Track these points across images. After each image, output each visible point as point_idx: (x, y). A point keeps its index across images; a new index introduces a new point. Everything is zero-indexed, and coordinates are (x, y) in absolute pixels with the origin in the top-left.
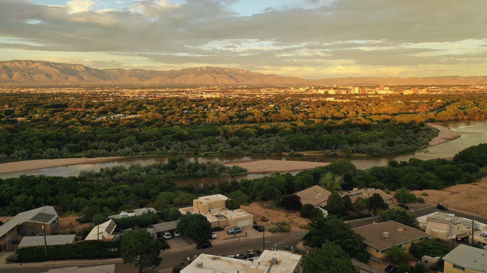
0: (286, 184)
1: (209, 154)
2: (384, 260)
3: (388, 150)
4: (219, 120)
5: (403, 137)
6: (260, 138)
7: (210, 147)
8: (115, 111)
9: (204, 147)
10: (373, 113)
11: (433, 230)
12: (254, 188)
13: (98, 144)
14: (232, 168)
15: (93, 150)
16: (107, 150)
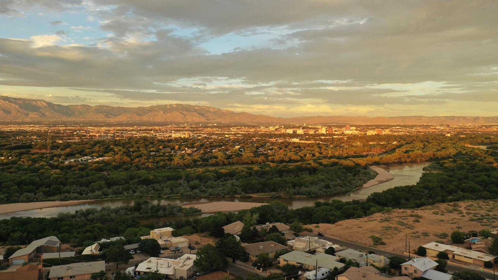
1: (171, 197)
3: (324, 192)
4: (183, 163)
5: (343, 180)
6: (218, 181)
7: (172, 190)
8: (82, 153)
10: (329, 156)
11: (296, 246)
14: (189, 209)
15: (66, 194)
16: (79, 194)
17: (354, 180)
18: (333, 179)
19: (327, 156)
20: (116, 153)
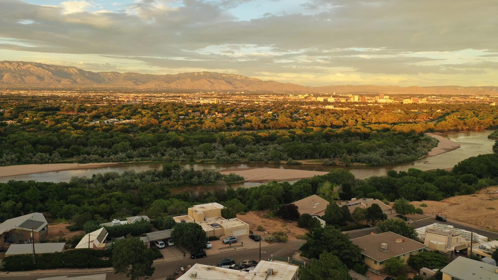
0: (284, 193)
1: (205, 161)
2: (382, 272)
3: (387, 160)
4: (216, 126)
5: (403, 147)
6: (257, 145)
7: (206, 154)
8: (108, 115)
9: (200, 154)
10: (373, 122)
11: (431, 241)
12: (251, 197)
13: (91, 149)
14: (229, 175)
15: (86, 155)
16: (99, 156)
17: (418, 146)
18: (392, 146)
20: (143, 116)
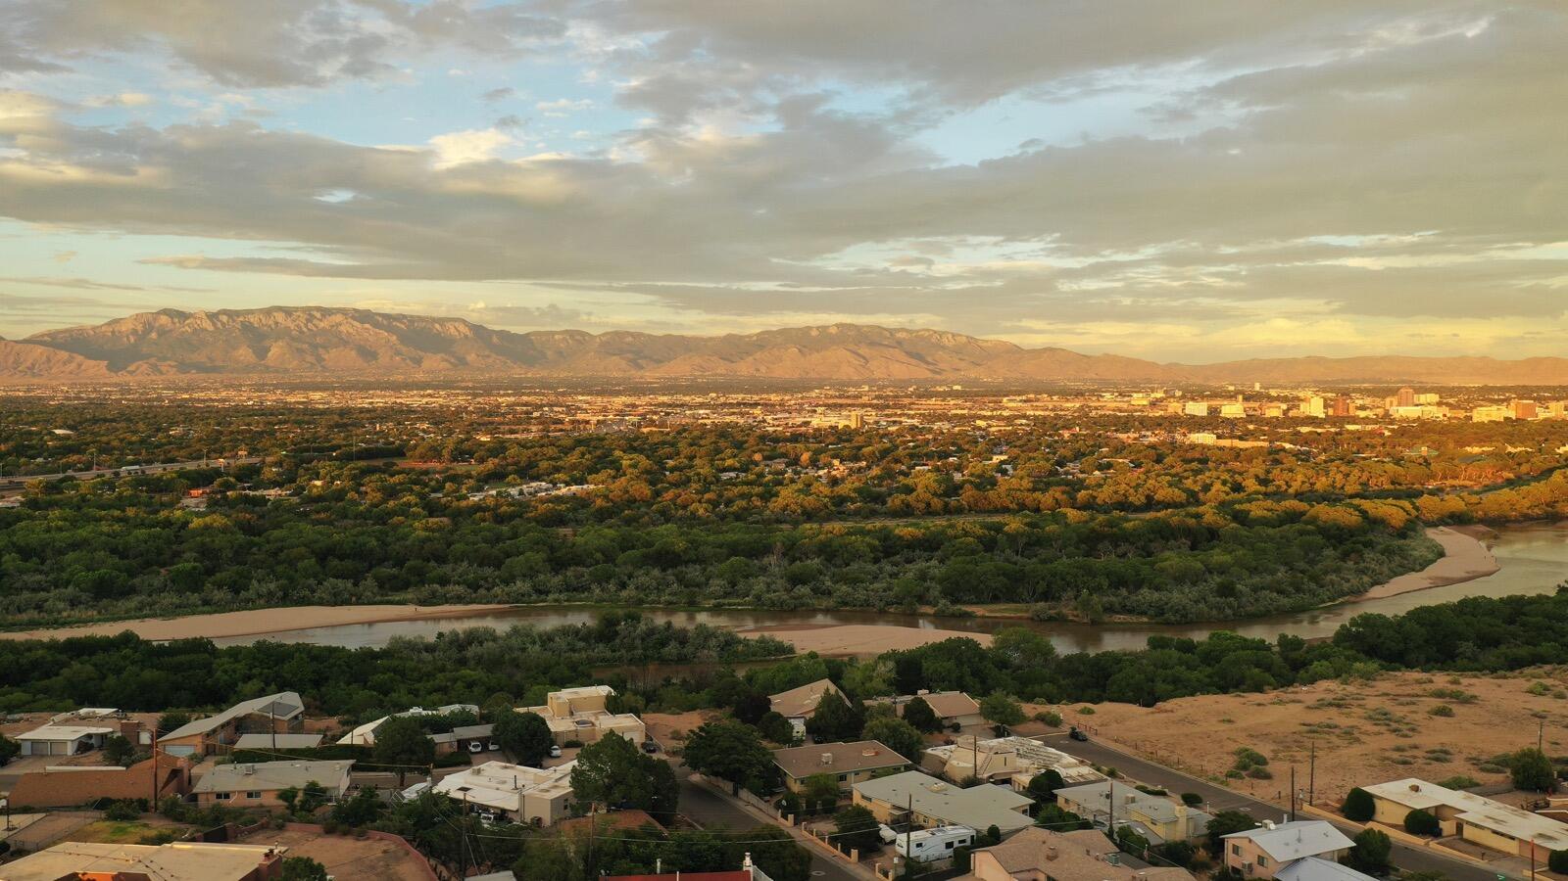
1: (724, 604)
3: (1211, 609)
4: (801, 506)
6: (883, 562)
7: (733, 586)
8: (527, 472)
9: (717, 585)
13: (453, 571)
14: (757, 641)
15: (436, 586)
16: (469, 587)
17: (1337, 571)
18: (1260, 568)
19: (1286, 490)
20: (619, 472)
